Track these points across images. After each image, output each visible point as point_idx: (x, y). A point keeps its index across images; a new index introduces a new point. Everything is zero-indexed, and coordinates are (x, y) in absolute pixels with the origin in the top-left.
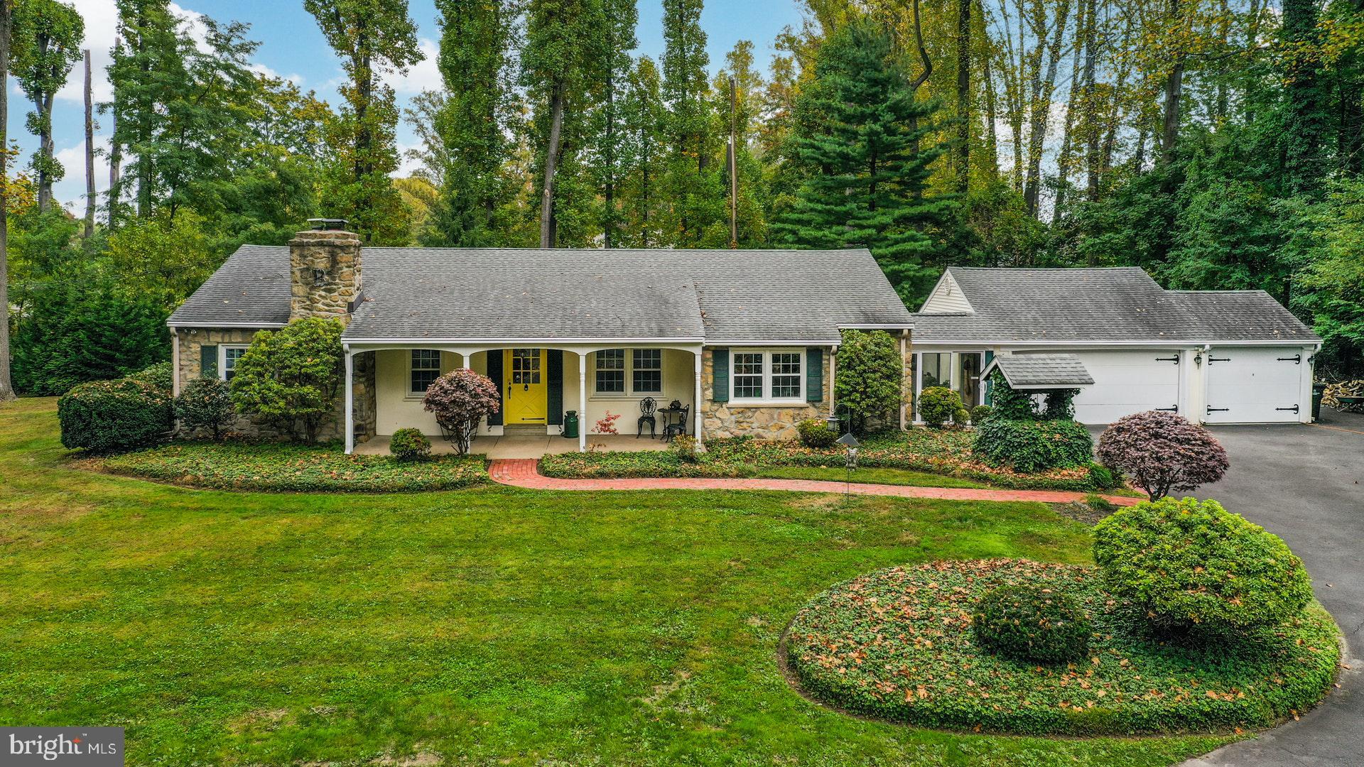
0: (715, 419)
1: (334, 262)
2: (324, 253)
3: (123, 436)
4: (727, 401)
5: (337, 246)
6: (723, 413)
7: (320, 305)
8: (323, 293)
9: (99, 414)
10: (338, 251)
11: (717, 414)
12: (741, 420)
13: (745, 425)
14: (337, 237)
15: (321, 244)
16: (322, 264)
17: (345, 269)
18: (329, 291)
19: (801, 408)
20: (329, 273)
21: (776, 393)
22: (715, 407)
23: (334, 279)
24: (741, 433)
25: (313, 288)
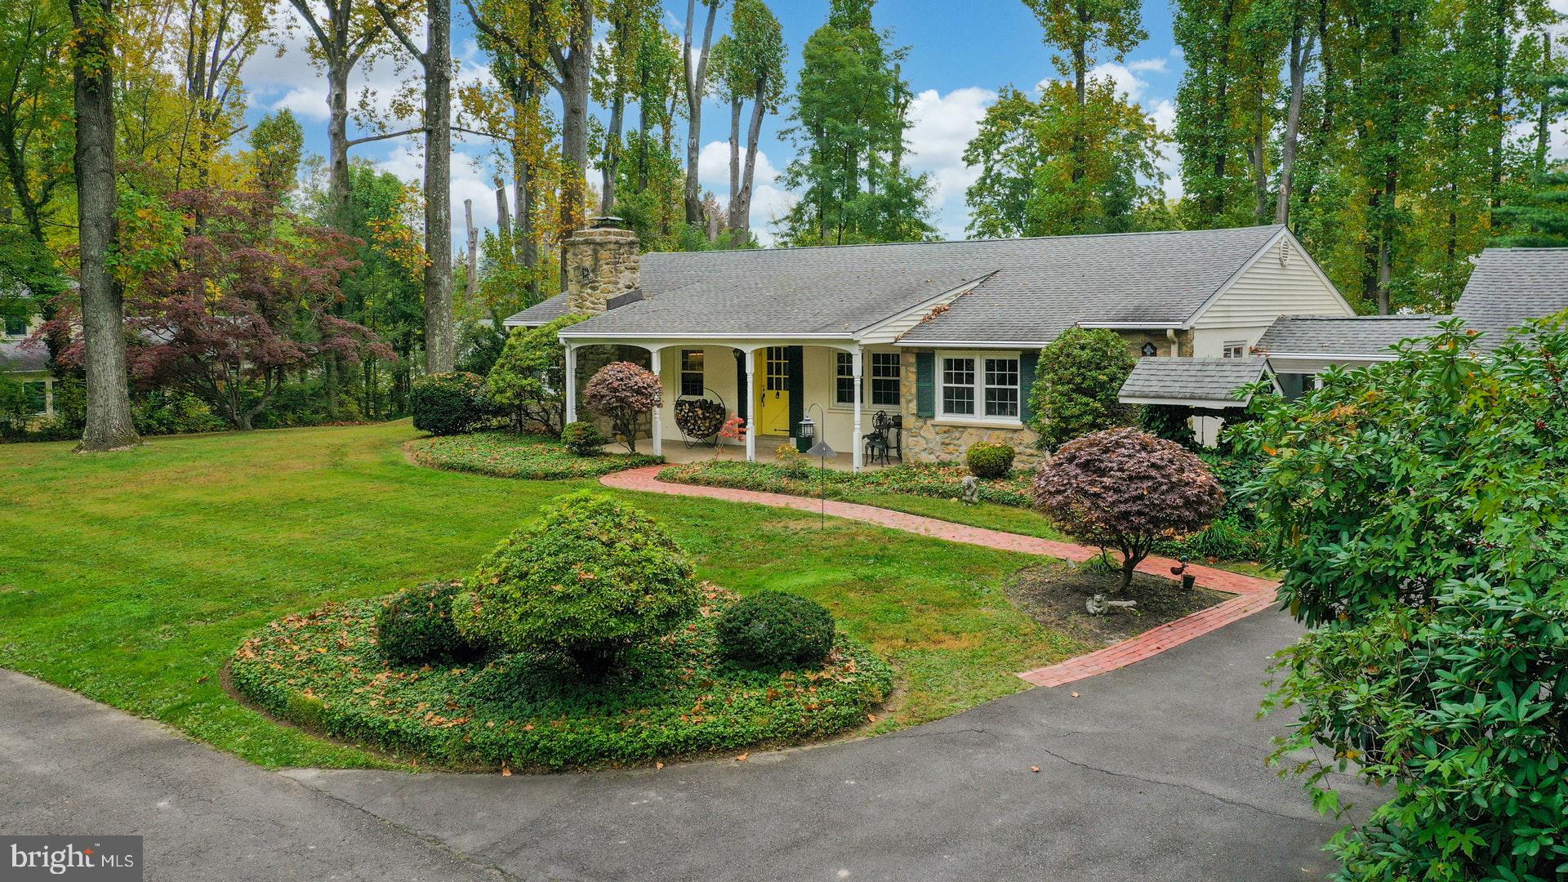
0: (919, 439)
1: (596, 260)
2: (588, 250)
3: (440, 421)
4: (932, 417)
5: (598, 244)
6: (928, 431)
7: (588, 303)
8: (589, 291)
9: (423, 399)
10: (599, 248)
11: (922, 433)
12: (947, 441)
13: (951, 447)
14: (601, 235)
15: (587, 243)
16: (588, 263)
17: (605, 267)
18: (594, 289)
19: (1015, 431)
20: (593, 271)
21: (990, 410)
22: (920, 423)
23: (596, 276)
24: (946, 457)
25: (583, 286)
